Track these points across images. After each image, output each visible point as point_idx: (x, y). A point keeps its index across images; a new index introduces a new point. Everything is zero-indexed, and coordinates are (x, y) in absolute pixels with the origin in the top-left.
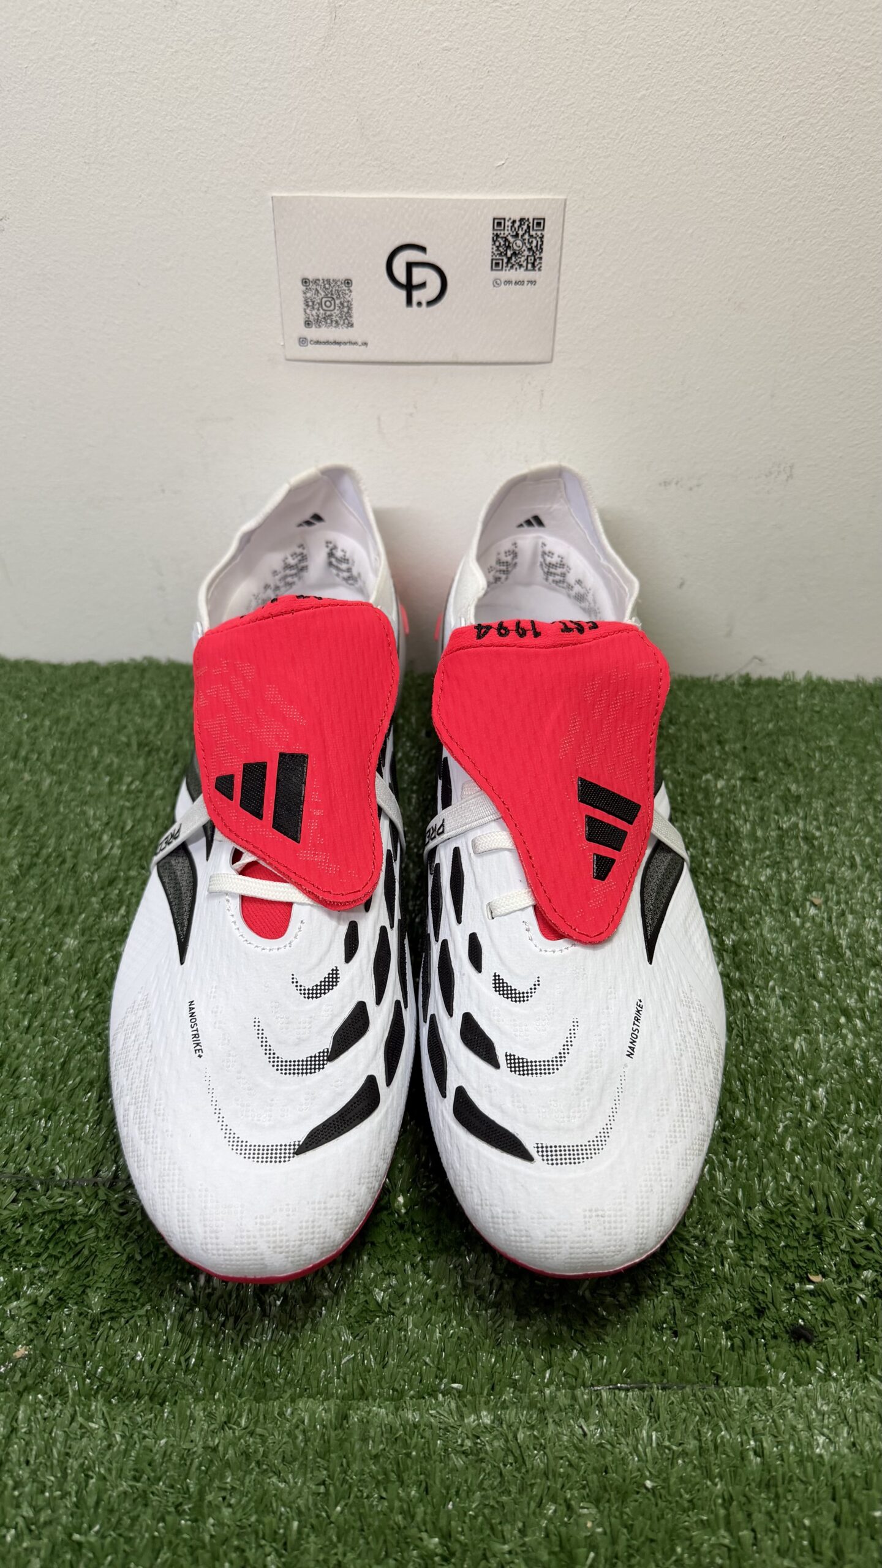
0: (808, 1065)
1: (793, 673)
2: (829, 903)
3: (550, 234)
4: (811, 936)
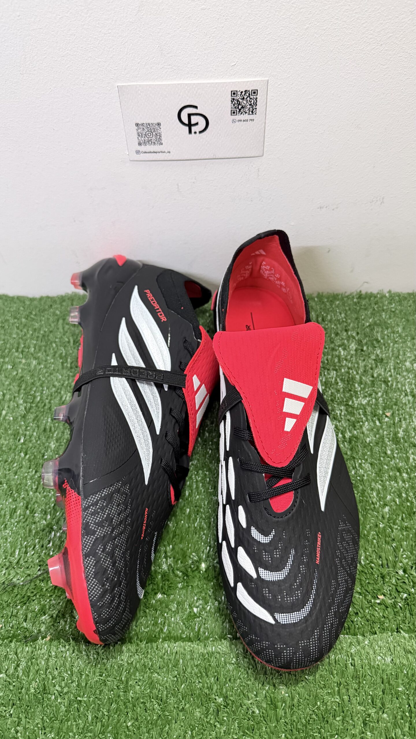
1: (382, 290)
3: (260, 97)
4: (385, 432)
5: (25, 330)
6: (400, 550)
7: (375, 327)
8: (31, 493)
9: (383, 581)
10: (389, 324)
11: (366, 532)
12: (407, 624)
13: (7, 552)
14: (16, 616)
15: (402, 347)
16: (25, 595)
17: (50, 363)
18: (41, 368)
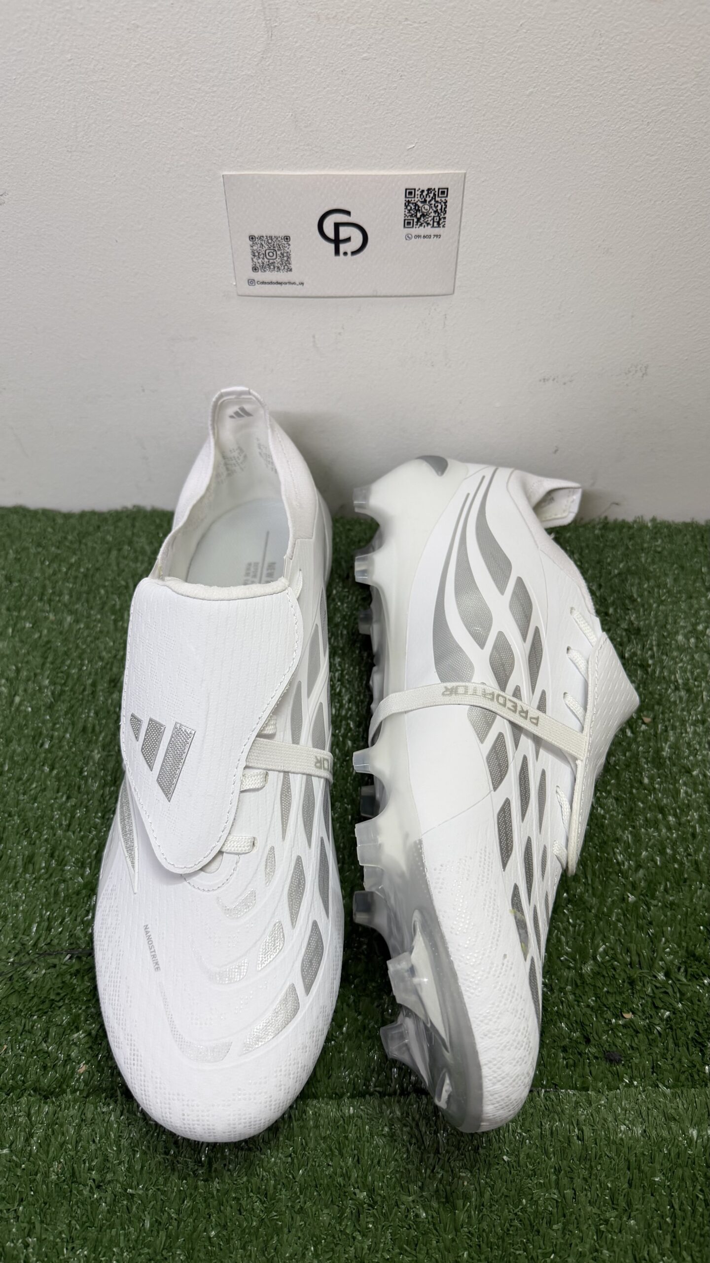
1: (642, 517)
3: (452, 200)
4: (641, 748)
5: (55, 565)
6: (661, 940)
7: (629, 577)
8: (59, 832)
9: (632, 989)
10: (651, 572)
11: (605, 910)
12: (669, 1060)
13: (17, 928)
14: (30, 1032)
15: (672, 610)
16: (46, 997)
17: (95, 621)
18: (80, 629)
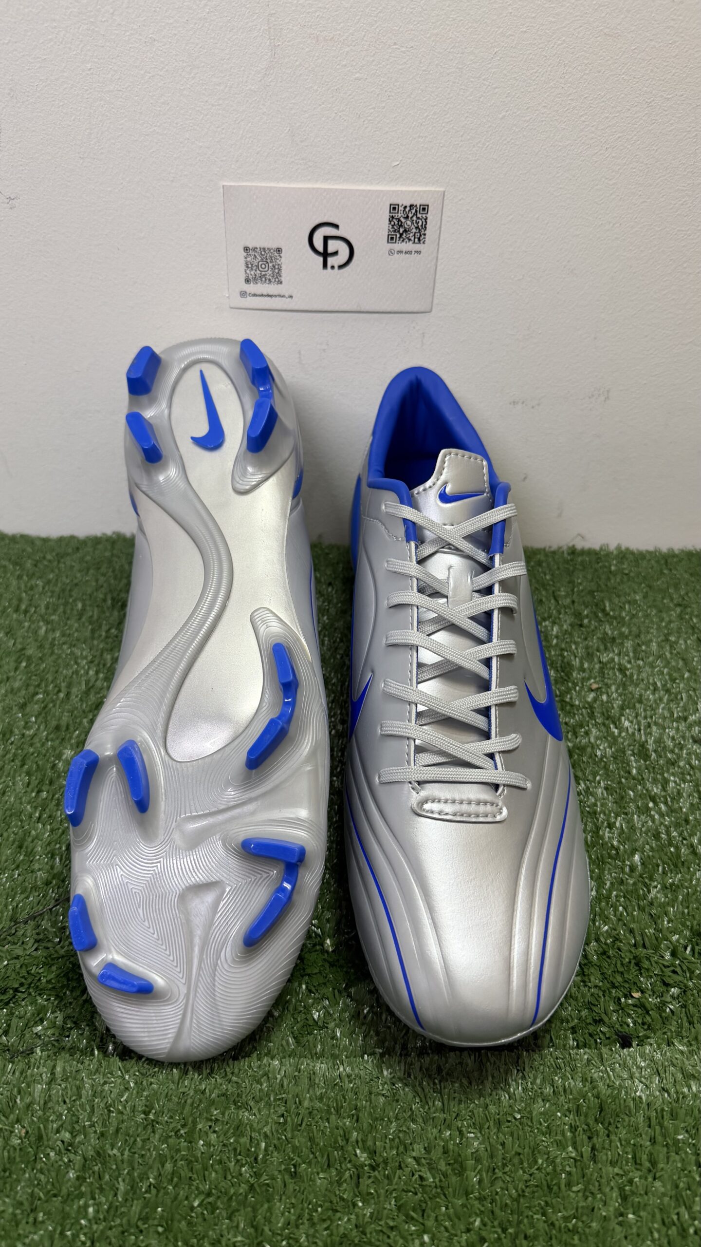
0: (627, 836)
1: (607, 545)
2: (639, 718)
3: (432, 217)
9: (639, 970)
